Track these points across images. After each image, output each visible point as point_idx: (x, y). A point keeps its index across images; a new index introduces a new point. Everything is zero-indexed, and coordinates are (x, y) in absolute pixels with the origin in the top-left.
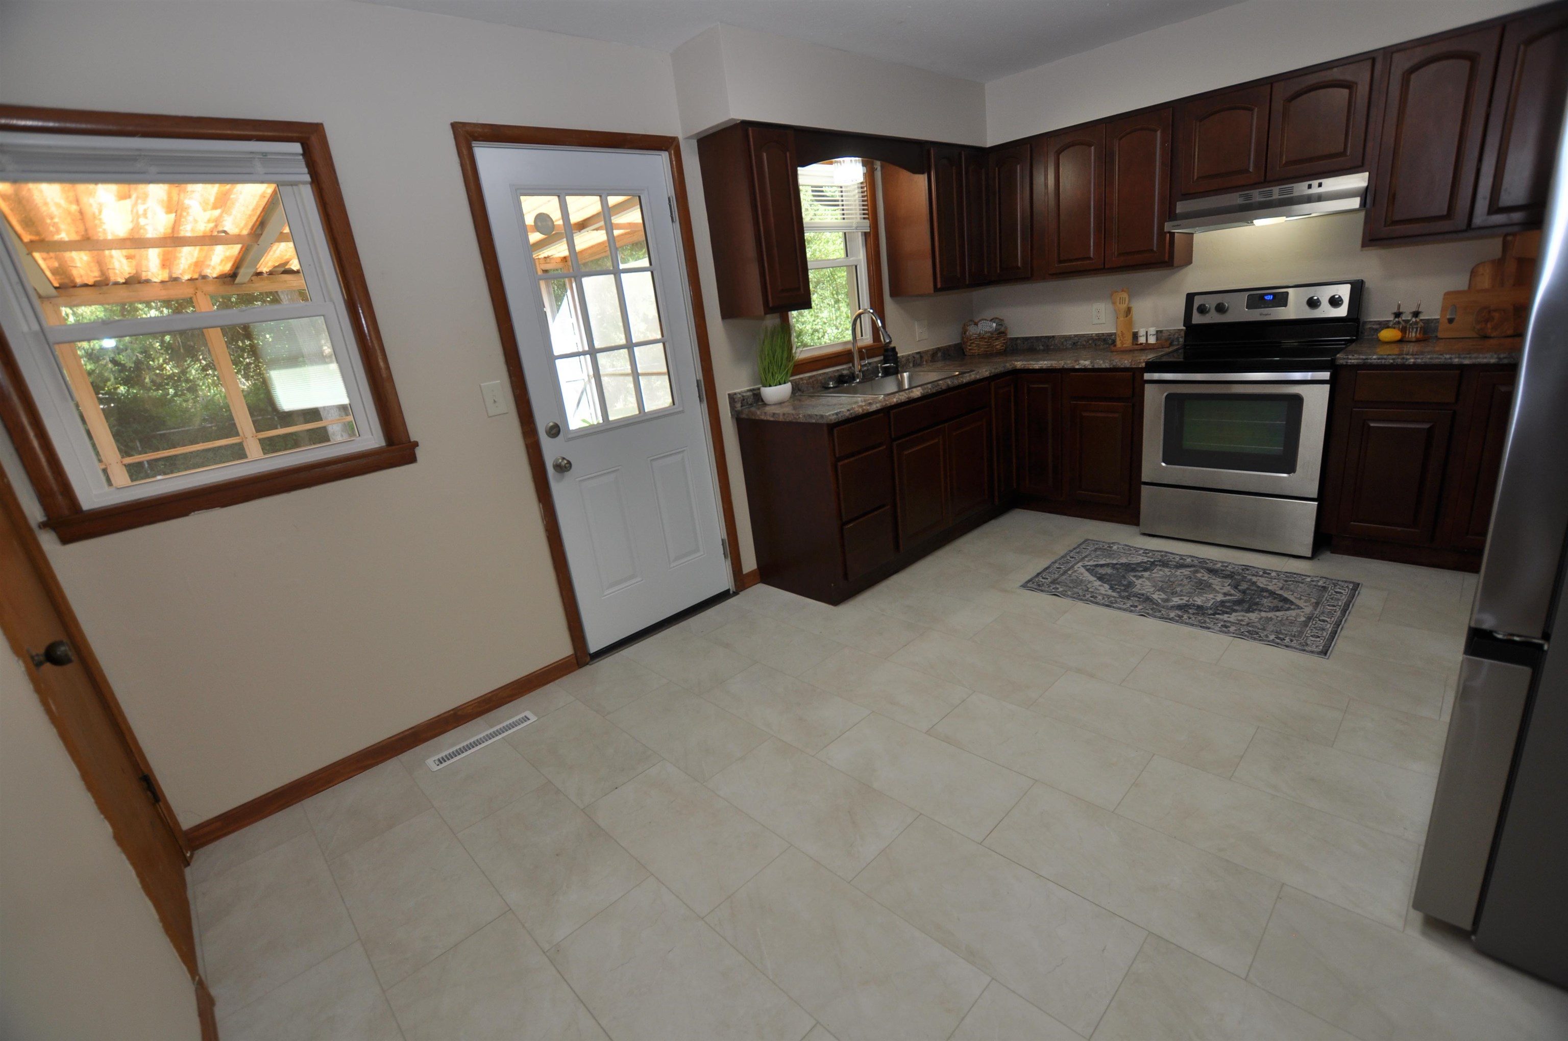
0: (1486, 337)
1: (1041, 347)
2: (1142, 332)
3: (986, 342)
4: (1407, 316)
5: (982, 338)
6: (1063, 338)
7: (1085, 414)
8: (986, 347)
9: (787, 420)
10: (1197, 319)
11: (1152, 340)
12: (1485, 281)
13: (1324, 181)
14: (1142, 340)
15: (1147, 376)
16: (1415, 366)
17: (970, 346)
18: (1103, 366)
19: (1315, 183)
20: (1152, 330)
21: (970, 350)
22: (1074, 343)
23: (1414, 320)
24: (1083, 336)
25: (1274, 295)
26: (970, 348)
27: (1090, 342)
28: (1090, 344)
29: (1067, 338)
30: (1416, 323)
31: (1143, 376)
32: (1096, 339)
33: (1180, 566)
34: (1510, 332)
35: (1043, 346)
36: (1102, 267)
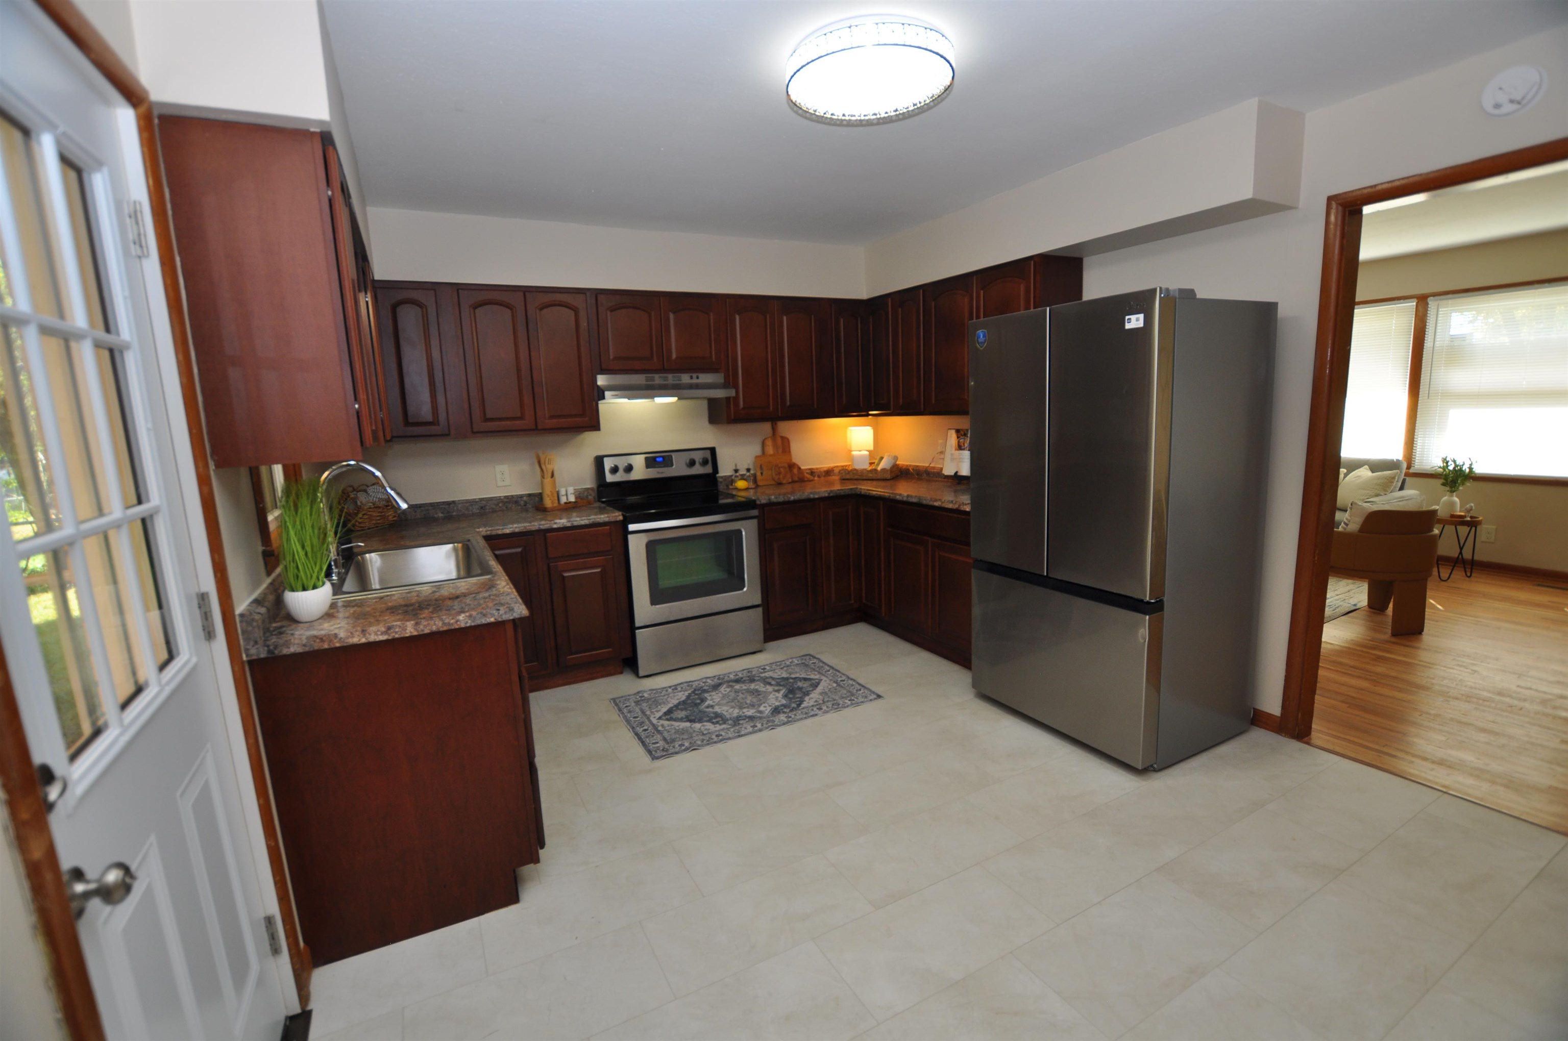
0: (780, 484)
1: (440, 515)
2: (563, 492)
3: (379, 512)
4: (743, 472)
5: (376, 507)
6: (466, 503)
7: (566, 574)
8: (378, 518)
10: (610, 478)
11: (572, 499)
12: (770, 450)
13: (701, 375)
14: (563, 500)
15: (632, 527)
16: (795, 502)
17: (361, 518)
18: (583, 523)
19: (694, 376)
20: (571, 490)
21: (360, 523)
22: (482, 508)
23: (748, 474)
24: (491, 499)
25: (663, 457)
26: (360, 521)
27: (500, 505)
28: (500, 507)
29: (473, 502)
30: (749, 476)
31: (627, 528)
32: (507, 502)
33: (716, 687)
34: (790, 480)
35: (442, 513)
36: (534, 428)
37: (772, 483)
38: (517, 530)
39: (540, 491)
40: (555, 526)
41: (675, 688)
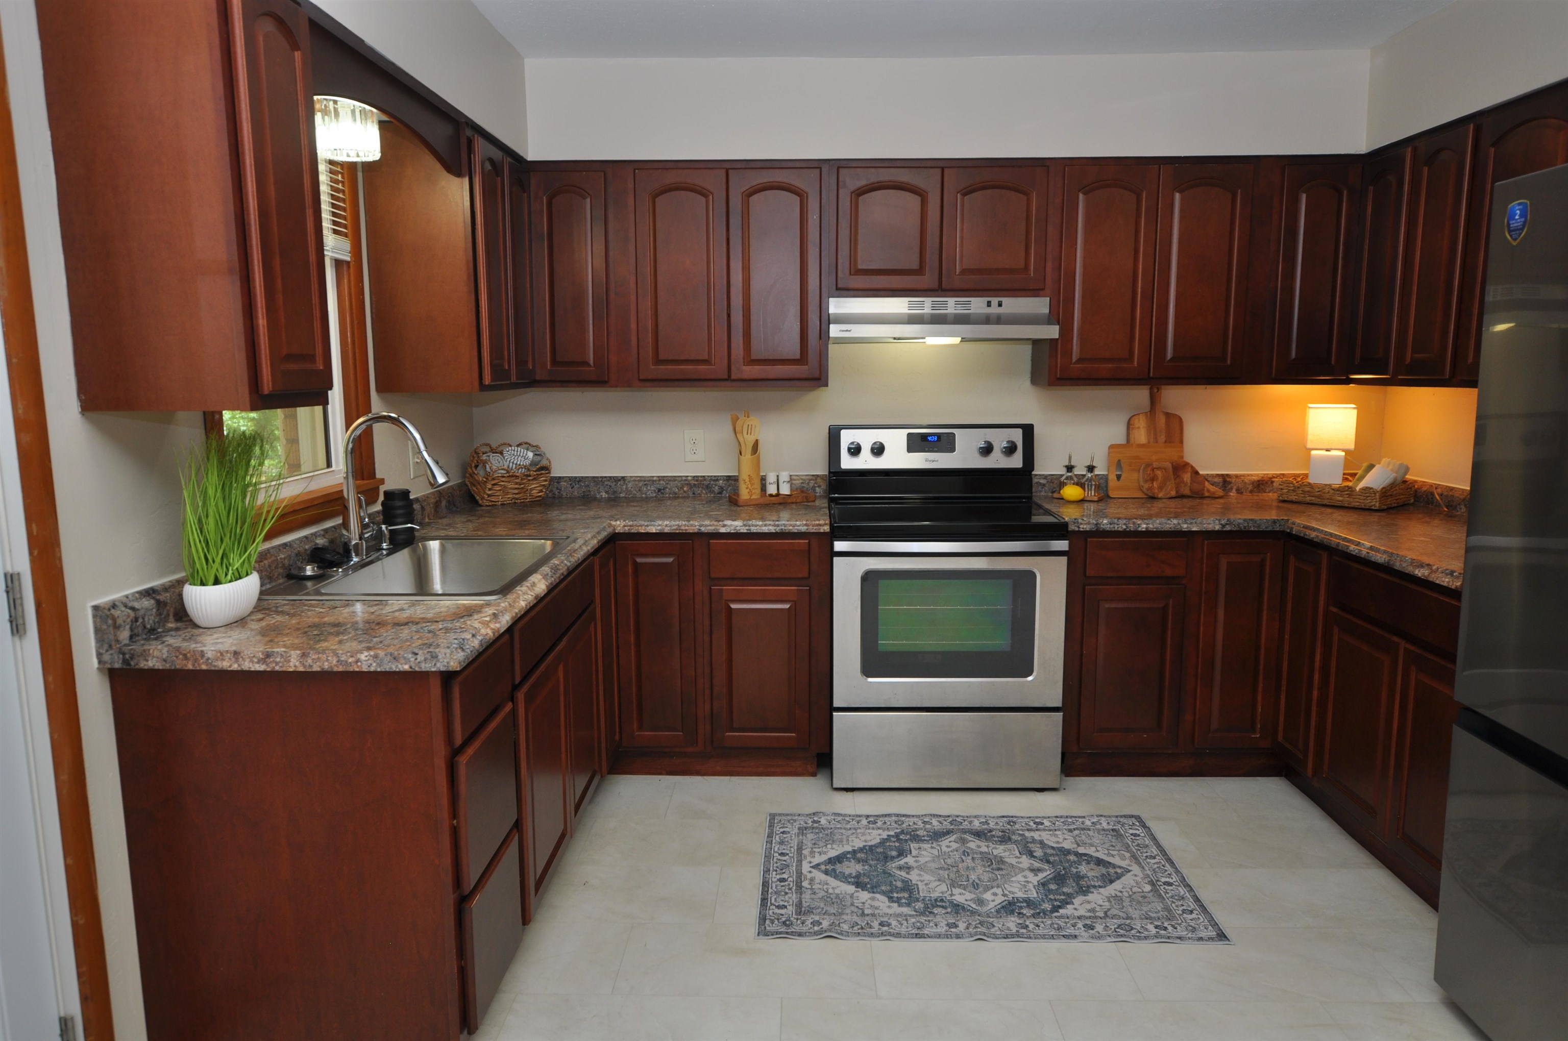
0: (1153, 498)
1: (604, 495)
2: (771, 478)
3: (516, 483)
4: (1080, 470)
5: (512, 476)
6: (640, 481)
7: (733, 606)
8: (516, 491)
9: (316, 668)
10: (848, 463)
11: (785, 490)
12: (1141, 436)
13: (1005, 300)
14: (772, 490)
15: (839, 546)
16: (1148, 533)
17: (490, 490)
18: (765, 529)
19: (995, 301)
20: (784, 476)
21: (489, 496)
22: (659, 490)
23: (1089, 475)
24: (674, 478)
25: (939, 436)
26: (490, 492)
27: (685, 489)
28: (685, 492)
29: (648, 481)
30: (1090, 480)
31: (832, 546)
32: (695, 485)
33: (937, 836)
34: (1173, 493)
35: (606, 492)
36: (726, 377)
37: (1139, 494)
38: (667, 530)
39: (737, 474)
40: (723, 530)
41: (873, 820)
